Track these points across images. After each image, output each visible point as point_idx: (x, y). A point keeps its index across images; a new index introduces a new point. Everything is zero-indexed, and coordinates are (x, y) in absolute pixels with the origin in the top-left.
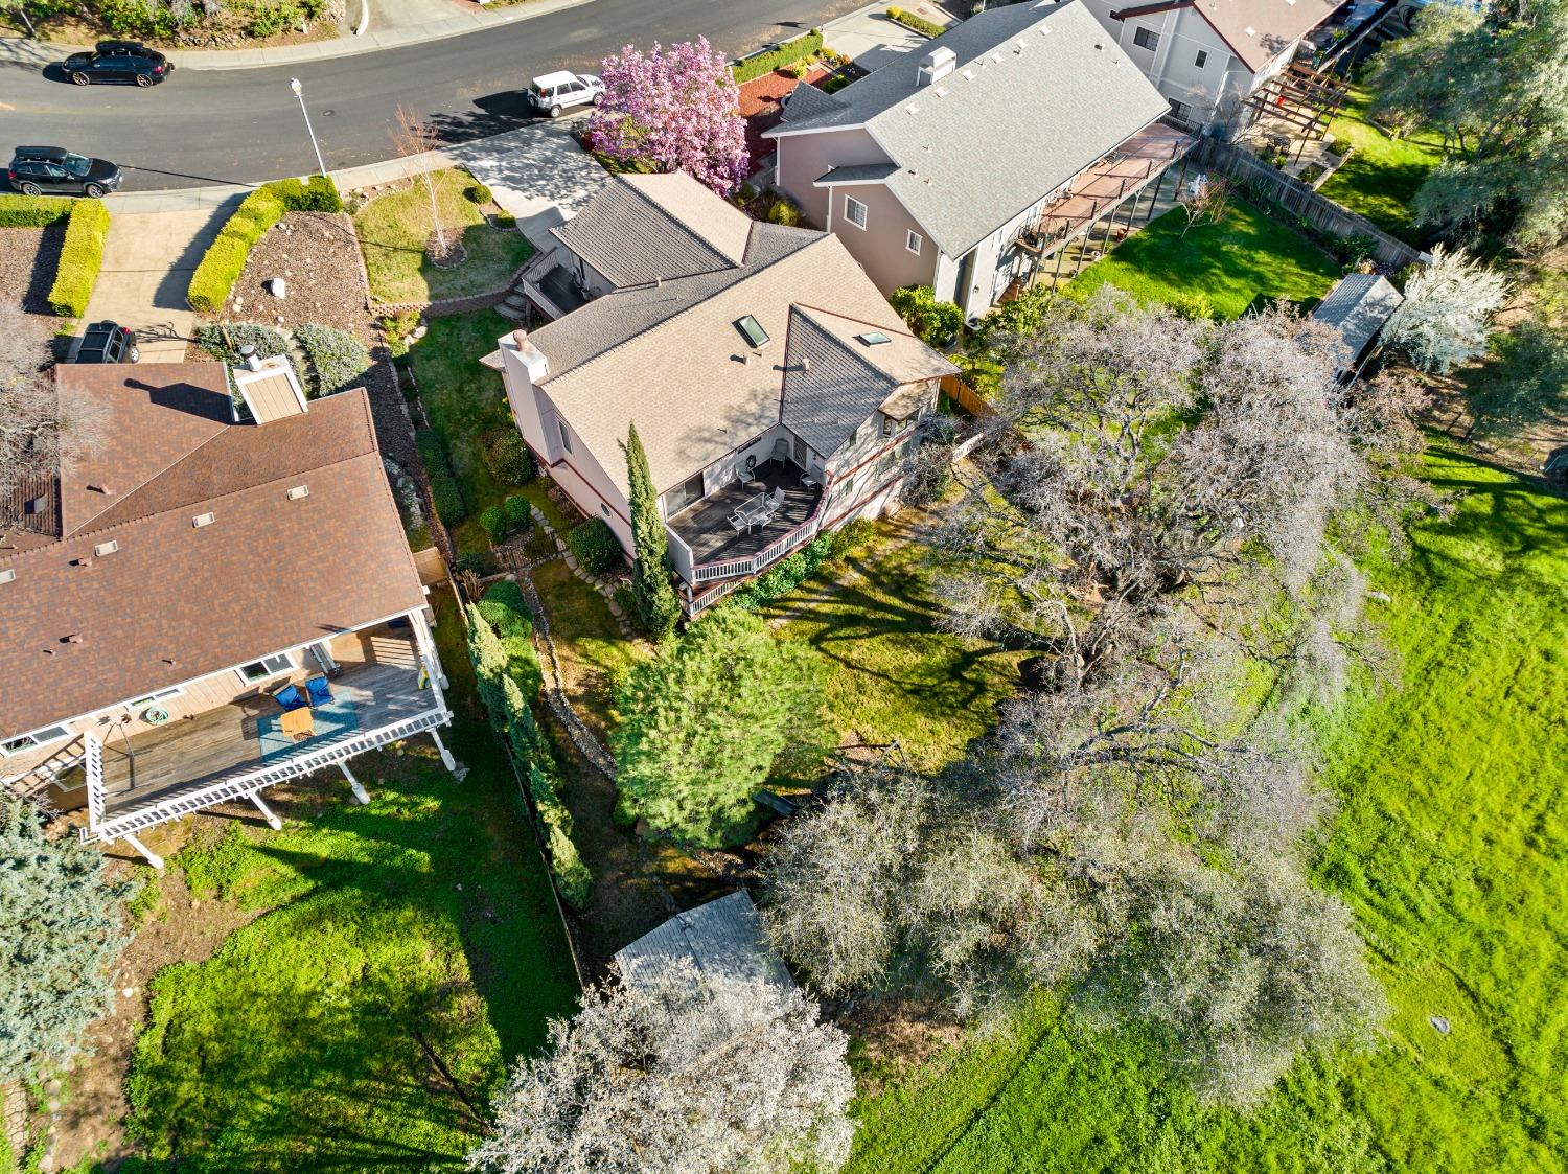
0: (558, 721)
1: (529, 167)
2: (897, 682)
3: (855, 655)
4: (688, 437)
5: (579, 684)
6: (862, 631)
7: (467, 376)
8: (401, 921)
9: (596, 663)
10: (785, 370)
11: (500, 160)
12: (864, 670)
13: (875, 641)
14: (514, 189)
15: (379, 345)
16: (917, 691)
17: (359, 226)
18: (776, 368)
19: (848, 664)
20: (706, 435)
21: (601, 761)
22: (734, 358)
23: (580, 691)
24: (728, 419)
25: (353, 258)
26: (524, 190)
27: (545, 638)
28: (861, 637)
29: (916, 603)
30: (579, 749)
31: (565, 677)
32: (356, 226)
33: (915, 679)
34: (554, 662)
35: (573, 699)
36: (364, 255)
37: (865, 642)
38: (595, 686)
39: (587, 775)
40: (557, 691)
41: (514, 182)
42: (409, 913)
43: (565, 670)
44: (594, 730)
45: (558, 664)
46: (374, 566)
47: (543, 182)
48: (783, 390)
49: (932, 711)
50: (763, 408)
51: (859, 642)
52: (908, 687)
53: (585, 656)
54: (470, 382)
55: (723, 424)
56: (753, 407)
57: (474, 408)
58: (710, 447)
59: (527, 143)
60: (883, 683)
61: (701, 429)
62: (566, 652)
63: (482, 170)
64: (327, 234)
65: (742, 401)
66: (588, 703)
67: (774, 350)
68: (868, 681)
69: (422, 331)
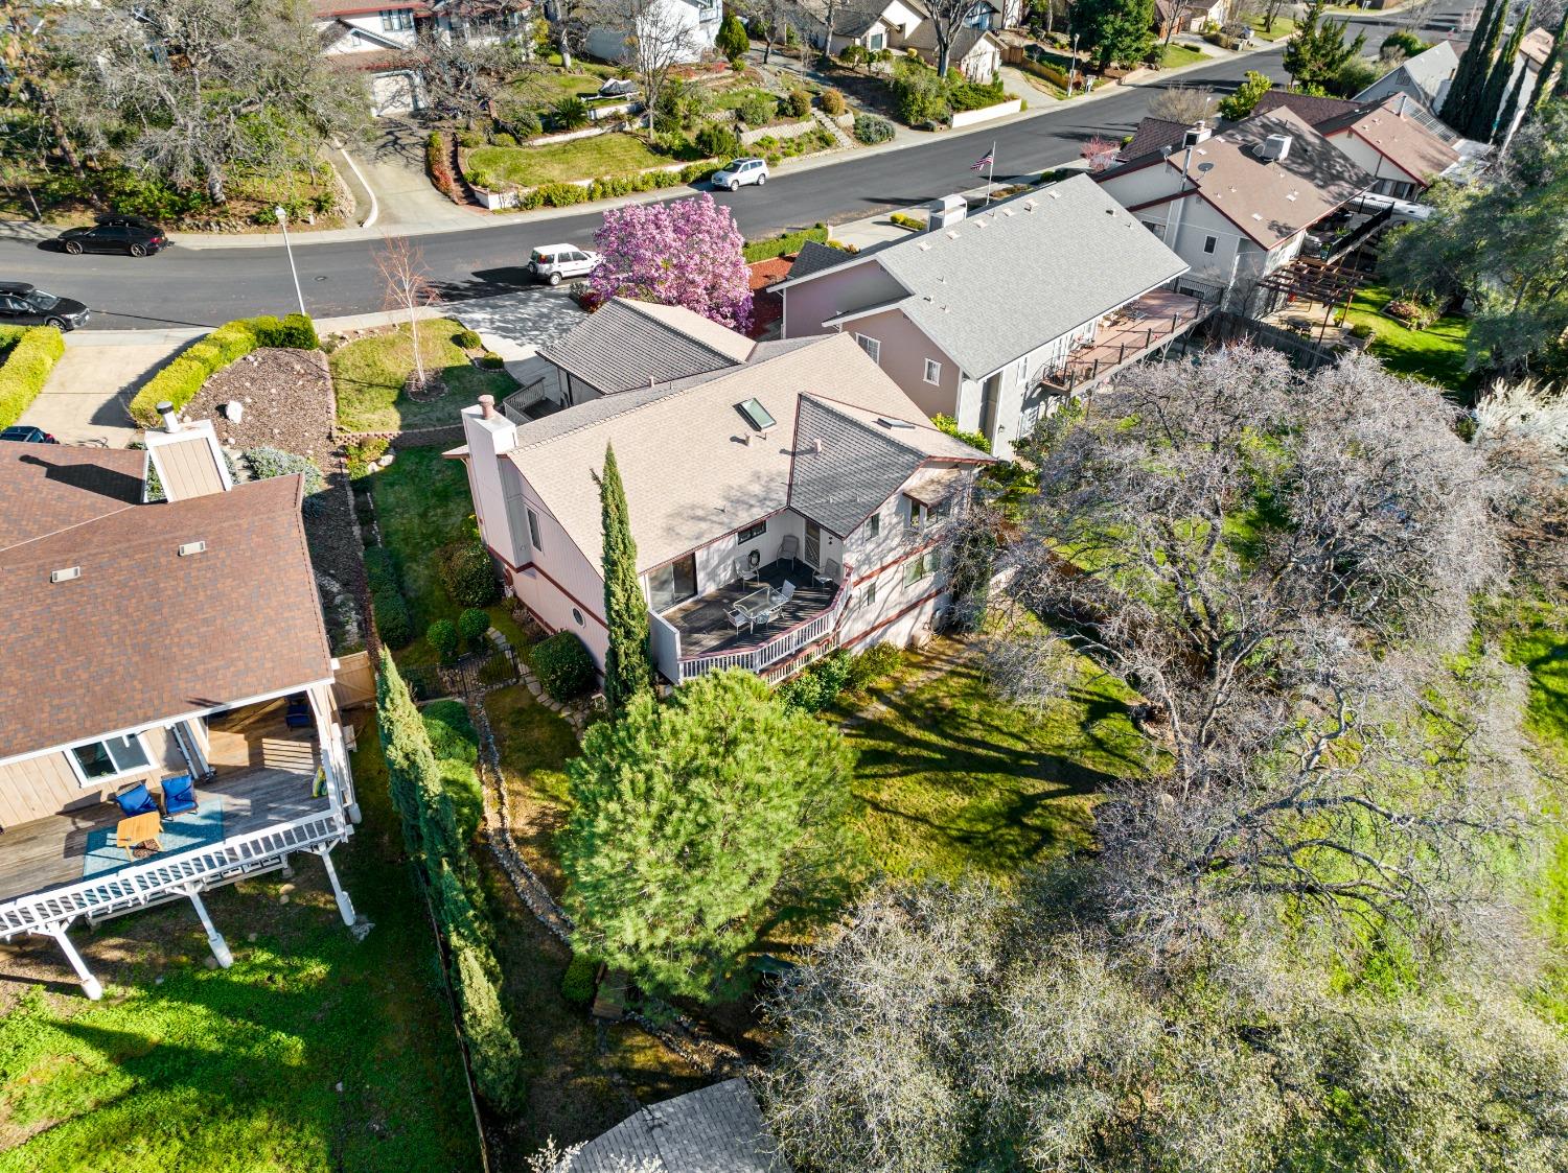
0: (499, 868)
1: (523, 320)
2: (940, 828)
3: (884, 796)
4: (679, 514)
5: (531, 823)
6: (891, 769)
7: (433, 501)
8: (247, 1134)
9: (556, 799)
10: (793, 454)
11: (493, 314)
12: (897, 813)
13: (910, 780)
14: (504, 337)
15: (338, 471)
16: (966, 839)
17: (334, 365)
18: (783, 451)
19: (876, 806)
20: (700, 513)
21: (552, 918)
22: (734, 439)
23: (532, 831)
24: (728, 499)
25: (324, 391)
26: (515, 339)
27: (493, 770)
28: (892, 776)
29: (958, 740)
30: (524, 902)
31: (514, 816)
32: (331, 364)
33: (962, 824)
34: (501, 797)
35: (522, 841)
36: (336, 391)
37: (897, 782)
38: (552, 826)
39: (531, 936)
40: (502, 831)
41: (505, 332)
42: (260, 1124)
43: (514, 806)
44: (546, 879)
45: (507, 800)
46: (272, 631)
47: (536, 333)
48: (792, 474)
49: (988, 863)
50: (768, 490)
51: (890, 782)
52: (954, 833)
53: (542, 790)
54: (435, 508)
55: (720, 504)
56: (756, 489)
57: (438, 532)
58: (704, 525)
59: (524, 302)
60: (923, 828)
61: (693, 507)
62: (517, 786)
63: (471, 321)
64: (298, 367)
65: (741, 481)
66: (541, 846)
67: (781, 434)
68: (903, 827)
69: (388, 459)
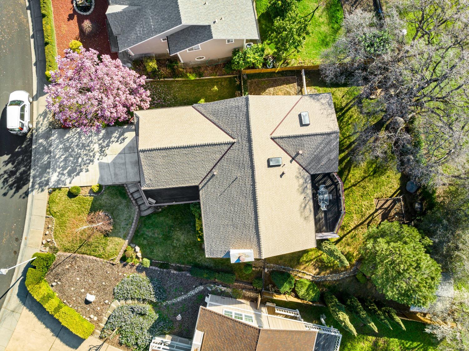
0: (323, 282)
2: (369, 176)
3: (352, 181)
4: (301, 212)
5: (315, 269)
6: (346, 173)
7: (169, 242)
8: (350, 347)
9: (311, 260)
10: (293, 159)
11: (55, 170)
12: (359, 182)
13: (352, 172)
14: (78, 174)
15: (135, 267)
16: (375, 172)
17: (66, 250)
18: (291, 162)
19: (354, 185)
20: (303, 205)
21: (342, 276)
22: (281, 176)
23: (317, 270)
24: (302, 193)
26: (81, 171)
27: (293, 271)
28: (348, 175)
29: (347, 148)
30: (335, 280)
31: (310, 272)
32: (65, 251)
33: (371, 169)
34: (303, 273)
35: (319, 274)
36: (83, 254)
37: (350, 175)
38: (319, 265)
39: (343, 282)
40: (313, 277)
42: (349, 344)
43: (308, 271)
44: (331, 273)
45: (305, 272)
47: (80, 160)
48: (300, 165)
49: (382, 172)
50: (303, 177)
51: (349, 177)
52: (372, 173)
53: (307, 262)
55: (302, 196)
56: (301, 181)
57: (186, 247)
58: (308, 207)
59: (47, 151)
60: (366, 180)
61: (301, 206)
62: (302, 267)
63: (58, 181)
64: (67, 267)
65: (297, 184)
66: (323, 270)
67: (285, 159)
68: (363, 184)
69: (138, 249)
